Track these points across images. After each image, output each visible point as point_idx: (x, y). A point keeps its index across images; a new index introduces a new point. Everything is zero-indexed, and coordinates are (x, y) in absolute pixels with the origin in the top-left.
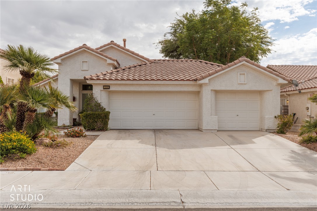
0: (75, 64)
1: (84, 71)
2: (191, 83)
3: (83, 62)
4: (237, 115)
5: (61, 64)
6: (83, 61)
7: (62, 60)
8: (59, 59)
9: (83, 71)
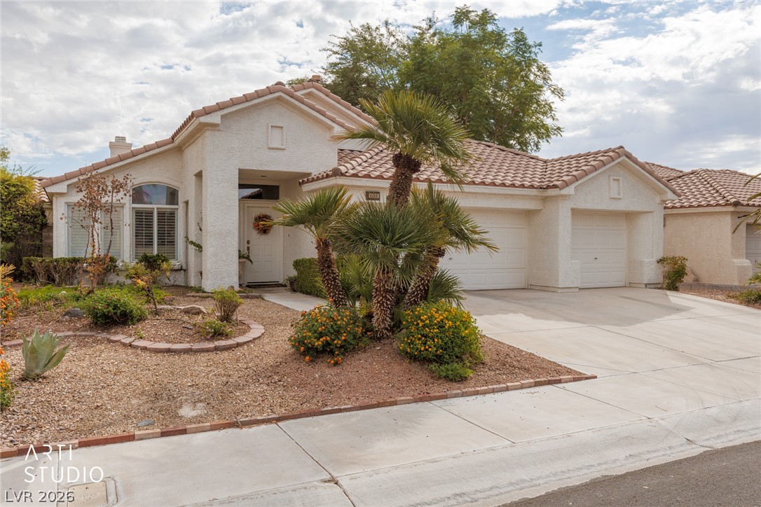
0: (253, 130)
1: (274, 151)
2: (534, 192)
3: (272, 127)
4: (596, 259)
5: (217, 128)
6: (273, 124)
7: (223, 117)
8: (216, 113)
9: (272, 151)
